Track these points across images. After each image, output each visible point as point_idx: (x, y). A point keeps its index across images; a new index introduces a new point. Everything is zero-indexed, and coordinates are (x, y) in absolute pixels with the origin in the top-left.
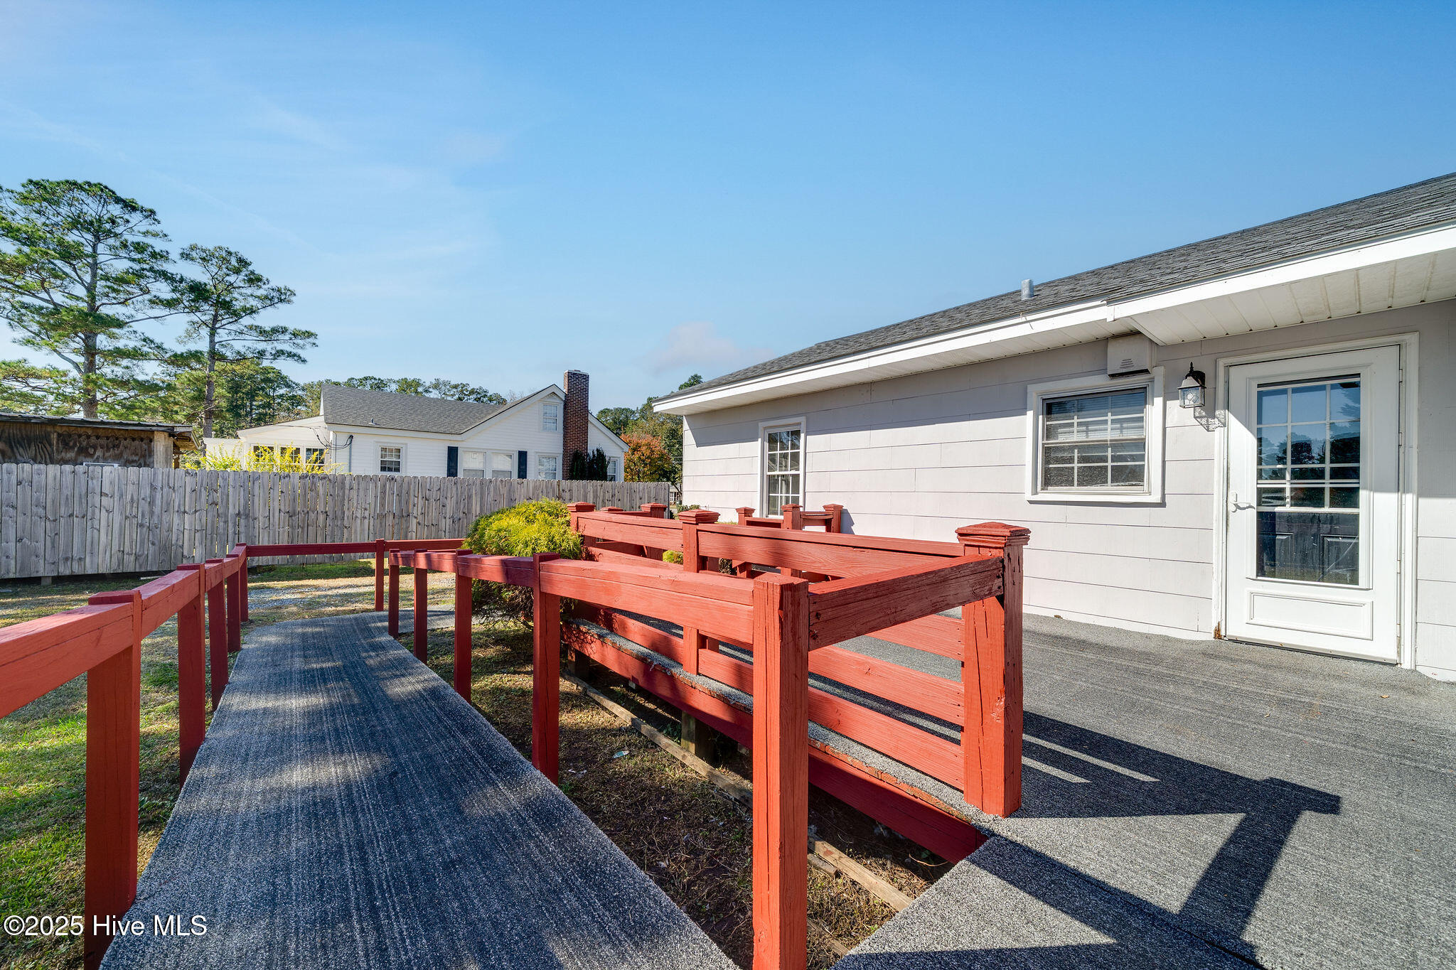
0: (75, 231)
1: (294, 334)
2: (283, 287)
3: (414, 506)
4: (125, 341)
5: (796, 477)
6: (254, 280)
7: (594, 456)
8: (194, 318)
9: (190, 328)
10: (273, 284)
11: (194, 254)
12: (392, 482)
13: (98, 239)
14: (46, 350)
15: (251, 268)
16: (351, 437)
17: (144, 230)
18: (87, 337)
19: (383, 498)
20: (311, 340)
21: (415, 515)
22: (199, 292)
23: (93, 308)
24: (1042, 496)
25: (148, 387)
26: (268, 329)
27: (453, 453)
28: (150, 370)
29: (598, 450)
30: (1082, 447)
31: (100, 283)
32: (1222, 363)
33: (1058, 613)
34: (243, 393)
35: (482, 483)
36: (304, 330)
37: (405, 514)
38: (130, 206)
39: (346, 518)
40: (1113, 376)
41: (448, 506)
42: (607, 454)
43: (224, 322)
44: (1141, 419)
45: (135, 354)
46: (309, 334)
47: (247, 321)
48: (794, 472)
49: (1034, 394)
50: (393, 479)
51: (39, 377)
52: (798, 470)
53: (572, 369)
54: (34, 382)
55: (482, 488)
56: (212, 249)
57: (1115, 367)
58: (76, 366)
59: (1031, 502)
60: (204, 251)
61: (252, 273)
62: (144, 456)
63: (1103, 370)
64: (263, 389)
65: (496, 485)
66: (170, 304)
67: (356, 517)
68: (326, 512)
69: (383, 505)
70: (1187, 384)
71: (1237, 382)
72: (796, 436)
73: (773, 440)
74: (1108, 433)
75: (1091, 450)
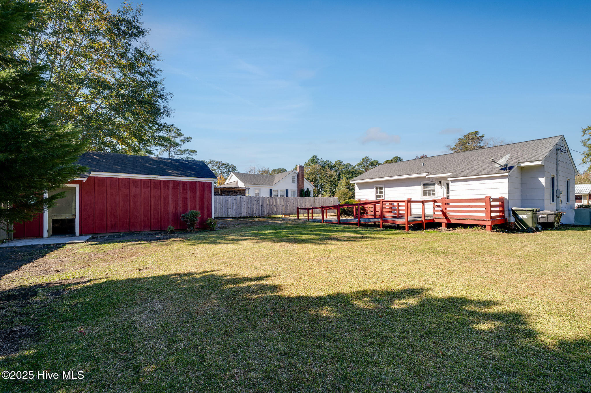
2: (189, 137)
3: (288, 203)
6: (180, 135)
7: (306, 190)
10: (186, 136)
15: (180, 131)
16: (249, 187)
19: (283, 202)
27: (271, 191)
29: (307, 188)
32: (443, 181)
37: (287, 205)
39: (277, 206)
40: (431, 181)
42: (309, 189)
44: (435, 187)
46: (195, 151)
47: (178, 148)
49: (422, 183)
52: (383, 194)
53: (300, 165)
59: (424, 198)
68: (274, 205)
70: (439, 183)
71: (444, 183)
72: (382, 188)
73: (377, 189)
74: (431, 189)
75: (429, 191)
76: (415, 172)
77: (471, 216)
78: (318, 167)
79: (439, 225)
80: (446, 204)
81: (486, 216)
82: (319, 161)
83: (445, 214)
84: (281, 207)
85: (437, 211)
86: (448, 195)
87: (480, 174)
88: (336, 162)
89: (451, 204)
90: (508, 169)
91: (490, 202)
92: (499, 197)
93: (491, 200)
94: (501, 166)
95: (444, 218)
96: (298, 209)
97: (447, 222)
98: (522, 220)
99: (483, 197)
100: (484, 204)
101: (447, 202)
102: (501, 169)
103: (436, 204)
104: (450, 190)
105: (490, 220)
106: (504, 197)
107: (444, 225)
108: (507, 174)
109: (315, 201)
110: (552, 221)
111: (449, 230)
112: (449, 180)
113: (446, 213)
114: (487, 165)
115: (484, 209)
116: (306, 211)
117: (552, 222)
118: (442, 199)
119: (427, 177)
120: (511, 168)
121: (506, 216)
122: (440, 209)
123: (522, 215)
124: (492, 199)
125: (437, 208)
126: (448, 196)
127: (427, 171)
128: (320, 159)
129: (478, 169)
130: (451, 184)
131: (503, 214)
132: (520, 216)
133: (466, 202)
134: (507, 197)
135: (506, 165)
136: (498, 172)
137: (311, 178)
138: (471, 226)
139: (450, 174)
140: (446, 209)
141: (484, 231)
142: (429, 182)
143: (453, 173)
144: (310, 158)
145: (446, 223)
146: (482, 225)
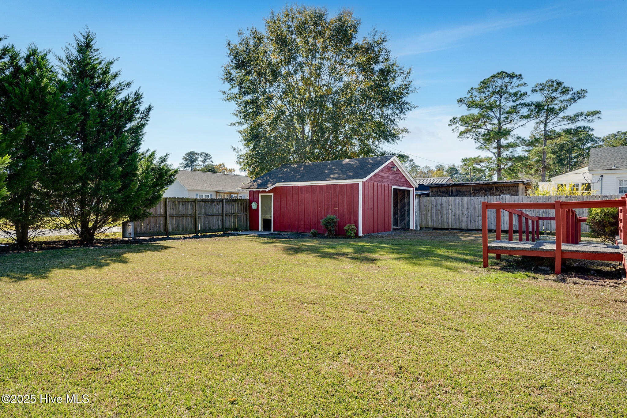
0: (494, 96)
1: (587, 115)
2: (580, 90)
4: (511, 140)
6: (566, 91)
8: (538, 120)
9: (536, 125)
10: (575, 91)
11: (537, 88)
13: (501, 96)
14: (486, 150)
15: (563, 86)
16: (602, 176)
17: (517, 85)
18: (498, 141)
20: (597, 116)
22: (539, 107)
23: (500, 128)
25: (520, 159)
26: (572, 116)
28: (520, 151)
31: (502, 116)
34: (565, 151)
36: (592, 111)
38: (512, 76)
43: (551, 118)
45: (515, 145)
46: (596, 113)
47: (562, 115)
51: (483, 162)
54: (482, 164)
56: (545, 83)
58: (494, 153)
60: (541, 85)
61: (564, 87)
62: (516, 192)
64: (577, 146)
66: (528, 117)
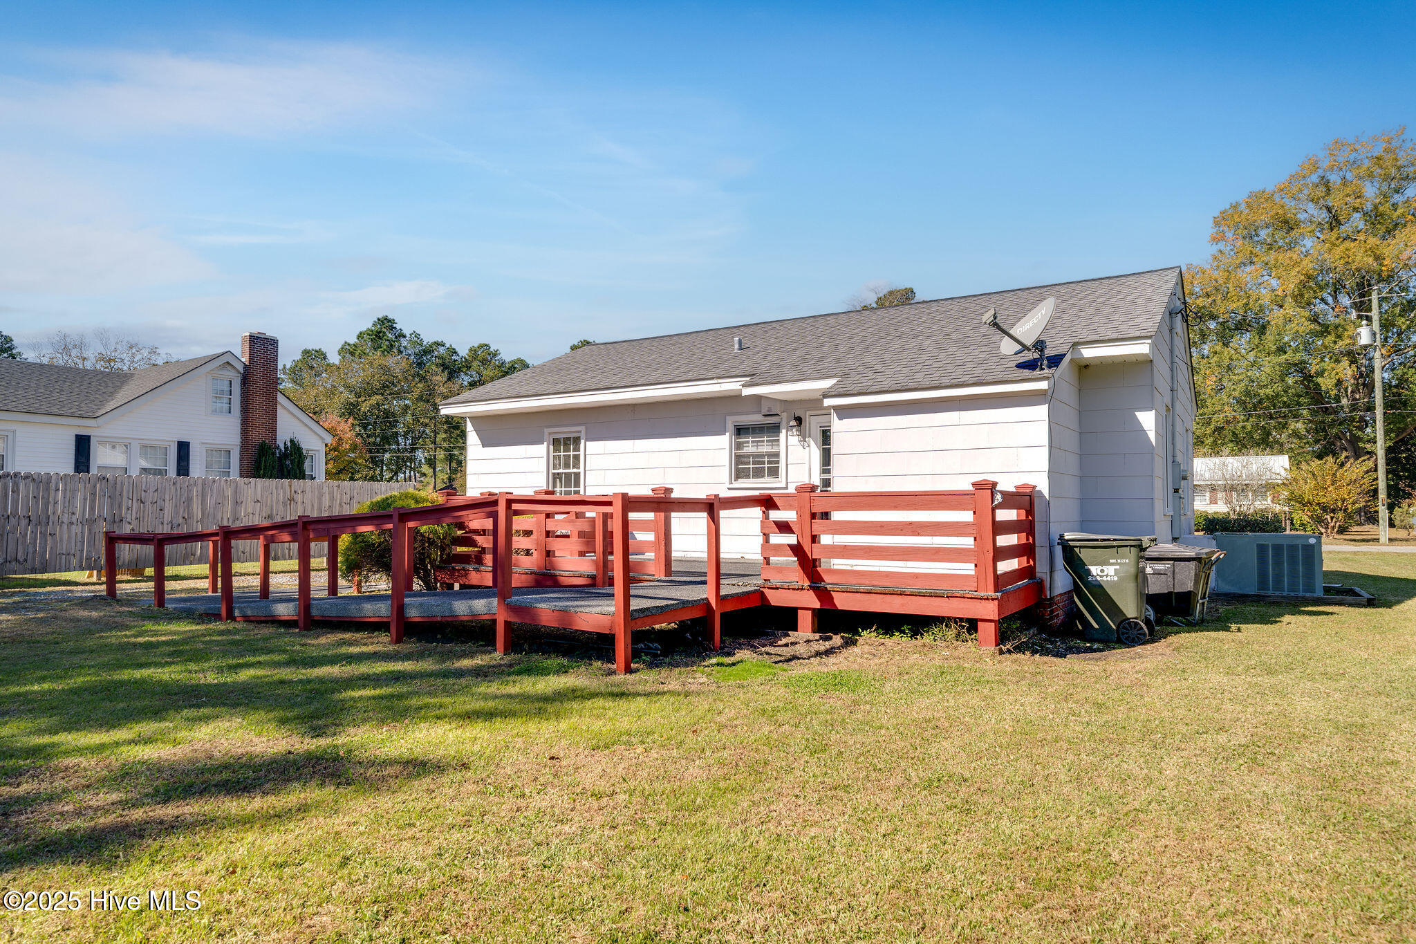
3: (128, 509)
5: (577, 475)
7: (286, 448)
12: (104, 482)
19: (93, 501)
21: (129, 520)
24: (735, 485)
27: (83, 446)
29: (292, 441)
30: (755, 456)
32: (808, 413)
33: (743, 555)
35: (204, 484)
37: (117, 520)
39: (50, 523)
40: (765, 416)
41: (166, 510)
42: (305, 446)
44: (778, 441)
48: (575, 470)
49: (730, 423)
50: (104, 478)
52: (579, 468)
53: (255, 331)
55: (203, 489)
57: (765, 411)
59: (729, 489)
63: (759, 412)
65: (220, 485)
67: (63, 522)
68: (29, 517)
69: (92, 509)
70: (793, 423)
71: (814, 424)
72: (577, 441)
73: (556, 442)
74: (765, 449)
75: (758, 458)
76: (703, 374)
77: (916, 576)
78: (396, 363)
79: (786, 619)
80: (813, 516)
81: (977, 577)
82: (404, 343)
83: (809, 566)
84: (76, 529)
85: (778, 549)
86: (826, 476)
87: (946, 381)
88: (473, 351)
89: (837, 516)
90: (1045, 362)
91: (993, 510)
92: (1017, 487)
93: (999, 498)
94: (1025, 348)
95: (807, 583)
96: (112, 540)
97: (817, 605)
98: (1099, 590)
99: (965, 485)
100: (967, 516)
101: (819, 508)
102: (1021, 366)
103: (775, 515)
104: (833, 452)
105: (991, 594)
106: (1034, 487)
107: (805, 619)
108: (1044, 385)
109: (291, 499)
110: (1189, 586)
111: (828, 645)
112: (829, 408)
113: (815, 560)
114: (966, 350)
115: (968, 542)
116: (149, 550)
117: (1190, 592)
118: (800, 489)
119: (747, 392)
120: (1055, 361)
121: (1042, 569)
122: (792, 539)
123: (1100, 568)
124: (1003, 493)
125: (778, 539)
126: (827, 483)
127: (749, 370)
128: (407, 332)
129: (936, 365)
130: (838, 426)
131: (1032, 563)
132: (1094, 570)
133: (896, 508)
134: (1043, 485)
135: (1040, 345)
136: (1011, 377)
137: (365, 407)
138: (918, 625)
139: (834, 381)
140: (814, 539)
141: (969, 648)
142: (756, 419)
143: (844, 376)
144: (367, 324)
145: (813, 610)
146: (961, 619)
